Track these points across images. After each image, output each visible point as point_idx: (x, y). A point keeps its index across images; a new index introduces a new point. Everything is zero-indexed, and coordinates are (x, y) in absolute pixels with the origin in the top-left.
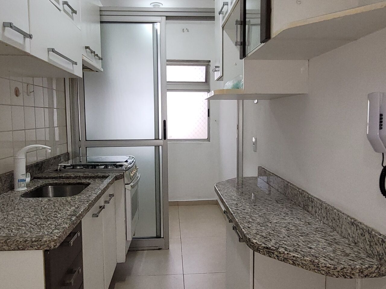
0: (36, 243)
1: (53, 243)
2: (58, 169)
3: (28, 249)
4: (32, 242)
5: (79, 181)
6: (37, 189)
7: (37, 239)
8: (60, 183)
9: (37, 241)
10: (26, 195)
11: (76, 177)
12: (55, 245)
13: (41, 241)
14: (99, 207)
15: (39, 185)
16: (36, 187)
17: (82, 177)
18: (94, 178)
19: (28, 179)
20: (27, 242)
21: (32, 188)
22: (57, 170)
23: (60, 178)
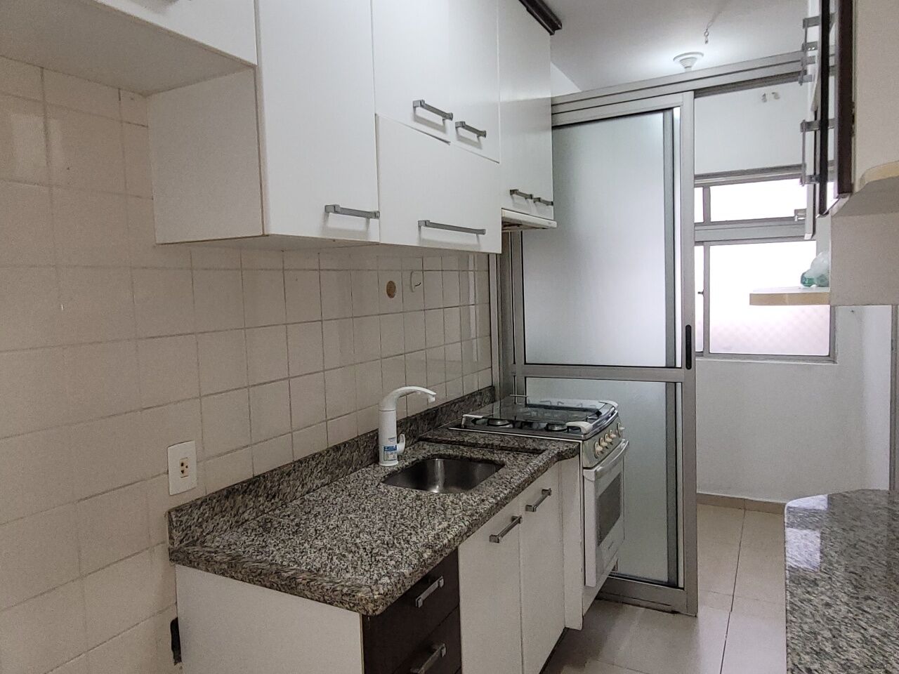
0: (347, 599)
1: (371, 606)
2: (463, 423)
3: (337, 606)
4: (343, 595)
5: (489, 456)
6: (417, 464)
7: (349, 592)
8: (456, 456)
9: (350, 594)
10: (391, 478)
11: (486, 446)
12: (374, 609)
13: (354, 596)
14: (509, 519)
15: (420, 457)
16: (414, 459)
17: (496, 446)
18: (517, 450)
19: (401, 447)
20: (336, 593)
21: (407, 463)
22: (459, 426)
23: (460, 445)
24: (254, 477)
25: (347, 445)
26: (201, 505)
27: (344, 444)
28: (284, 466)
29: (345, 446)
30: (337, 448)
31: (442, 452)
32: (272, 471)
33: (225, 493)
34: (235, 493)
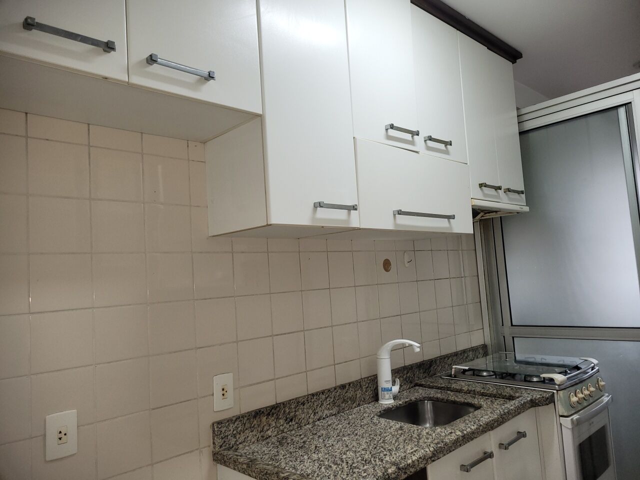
2: (453, 373)
5: (470, 400)
6: (410, 404)
8: (443, 399)
10: (388, 413)
11: (469, 392)
14: (481, 454)
15: (413, 398)
16: (407, 400)
17: (478, 392)
18: (495, 396)
19: (396, 389)
21: (401, 403)
22: (450, 376)
23: (447, 390)
24: (277, 404)
25: (351, 385)
26: (236, 420)
27: (349, 384)
28: (300, 397)
29: (350, 385)
30: (343, 387)
31: (432, 396)
32: (290, 400)
33: (253, 413)
34: (261, 414)
